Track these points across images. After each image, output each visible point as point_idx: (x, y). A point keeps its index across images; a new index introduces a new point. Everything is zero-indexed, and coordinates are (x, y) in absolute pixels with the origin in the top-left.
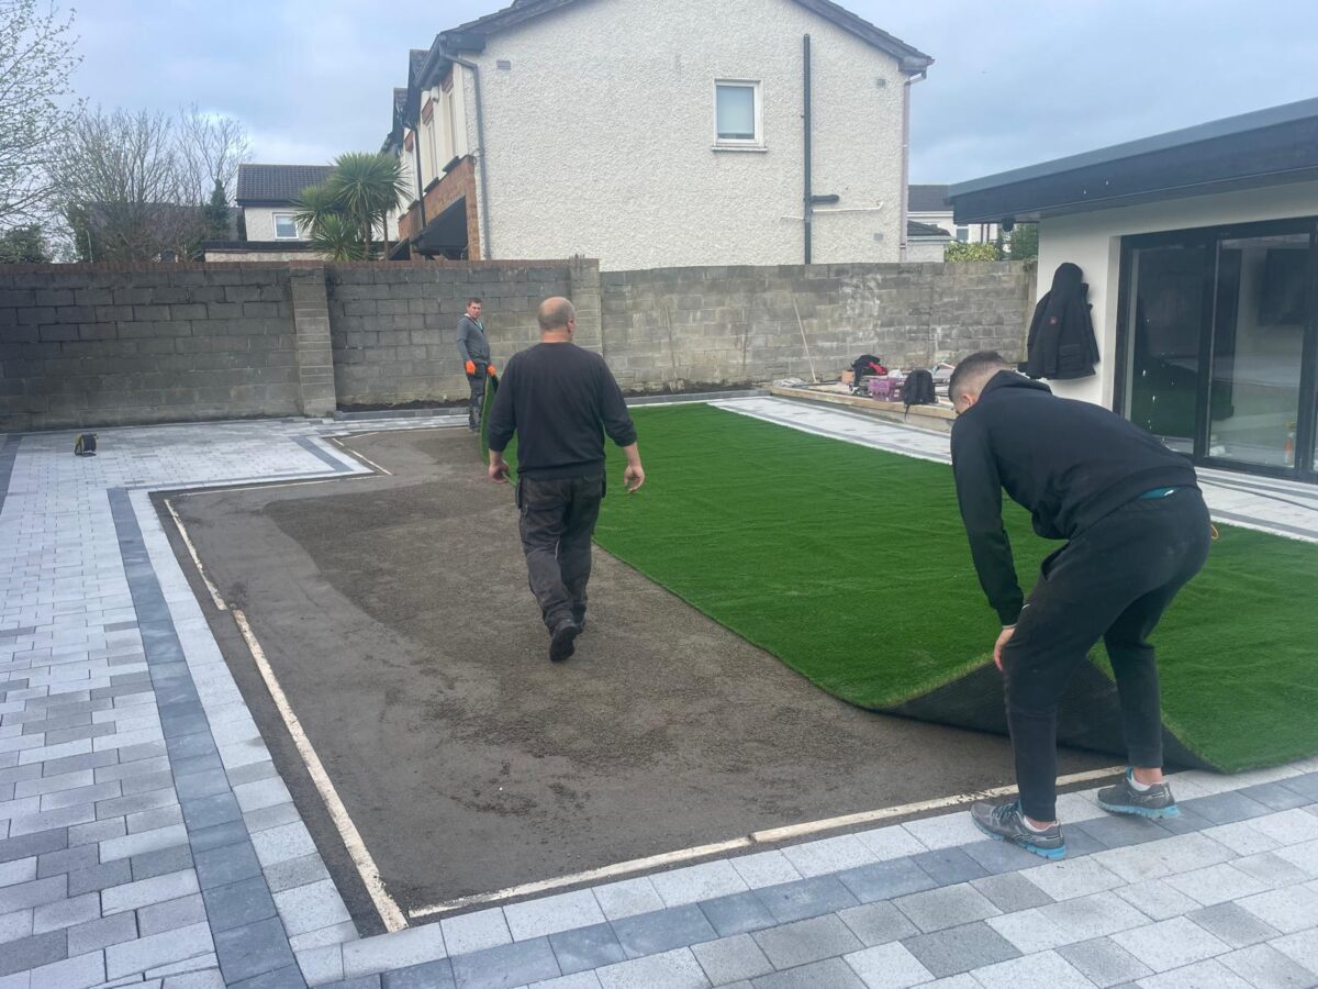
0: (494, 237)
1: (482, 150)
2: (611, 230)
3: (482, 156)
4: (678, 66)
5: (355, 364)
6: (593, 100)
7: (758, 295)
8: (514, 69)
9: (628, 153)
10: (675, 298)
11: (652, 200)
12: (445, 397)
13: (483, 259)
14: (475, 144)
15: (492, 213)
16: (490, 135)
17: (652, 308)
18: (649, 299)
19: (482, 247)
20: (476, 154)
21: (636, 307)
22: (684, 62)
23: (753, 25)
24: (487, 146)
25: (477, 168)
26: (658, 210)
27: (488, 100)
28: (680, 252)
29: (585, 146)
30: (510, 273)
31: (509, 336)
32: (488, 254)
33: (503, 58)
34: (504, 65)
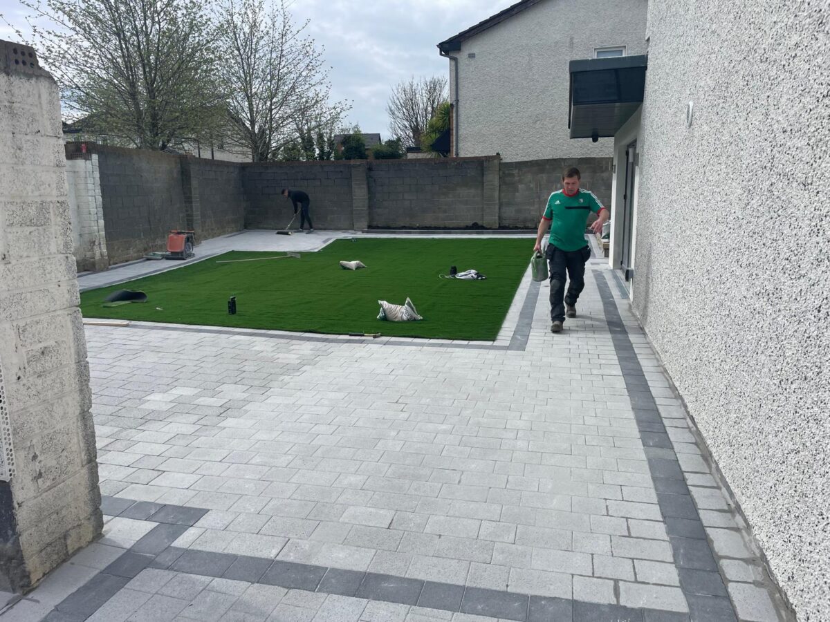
0: (460, 145)
1: (457, 101)
2: (525, 139)
3: (457, 104)
4: (572, 43)
5: (379, 208)
6: (519, 69)
7: (598, 174)
8: (477, 57)
9: (537, 96)
10: (544, 176)
11: (550, 121)
12: (418, 225)
13: (454, 156)
14: (454, 98)
15: (460, 133)
16: (461, 93)
17: (530, 182)
18: (529, 177)
19: (454, 150)
20: (454, 103)
21: (520, 181)
22: (575, 41)
23: (623, 14)
24: (460, 98)
25: (454, 110)
26: (553, 127)
27: (461, 74)
28: (566, 150)
29: (513, 94)
30: (453, 164)
31: (451, 196)
32: (457, 154)
33: (472, 52)
34: (472, 56)
